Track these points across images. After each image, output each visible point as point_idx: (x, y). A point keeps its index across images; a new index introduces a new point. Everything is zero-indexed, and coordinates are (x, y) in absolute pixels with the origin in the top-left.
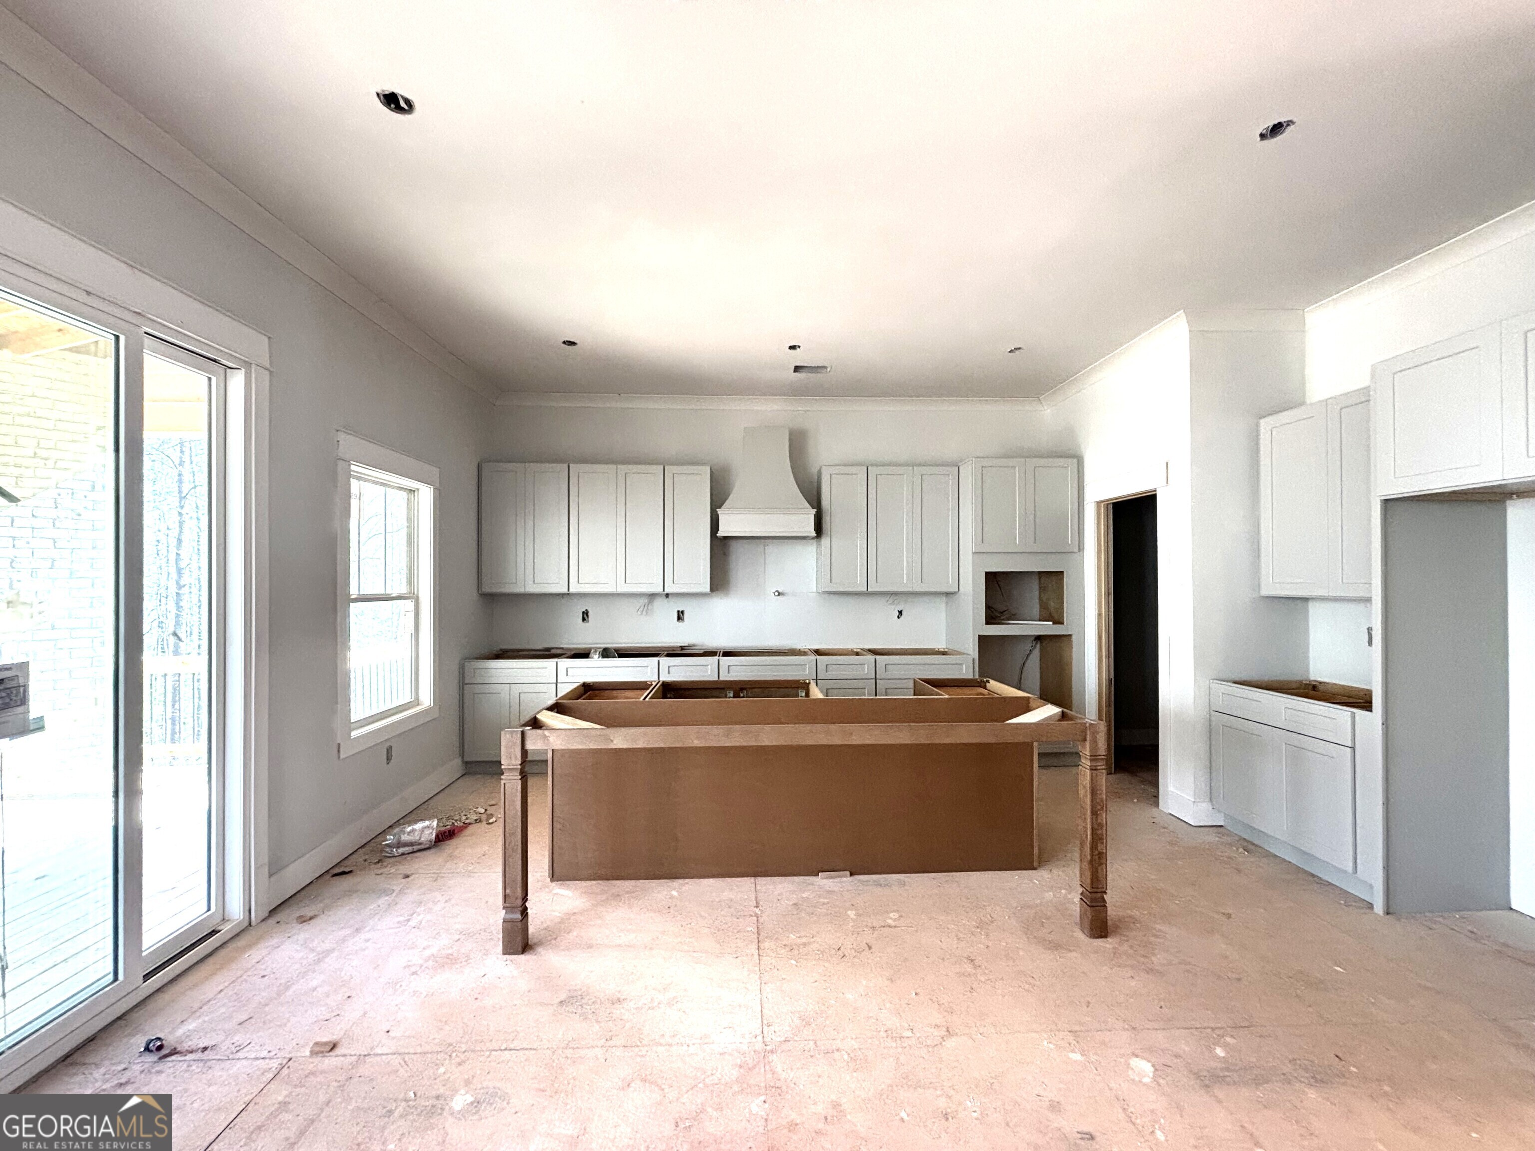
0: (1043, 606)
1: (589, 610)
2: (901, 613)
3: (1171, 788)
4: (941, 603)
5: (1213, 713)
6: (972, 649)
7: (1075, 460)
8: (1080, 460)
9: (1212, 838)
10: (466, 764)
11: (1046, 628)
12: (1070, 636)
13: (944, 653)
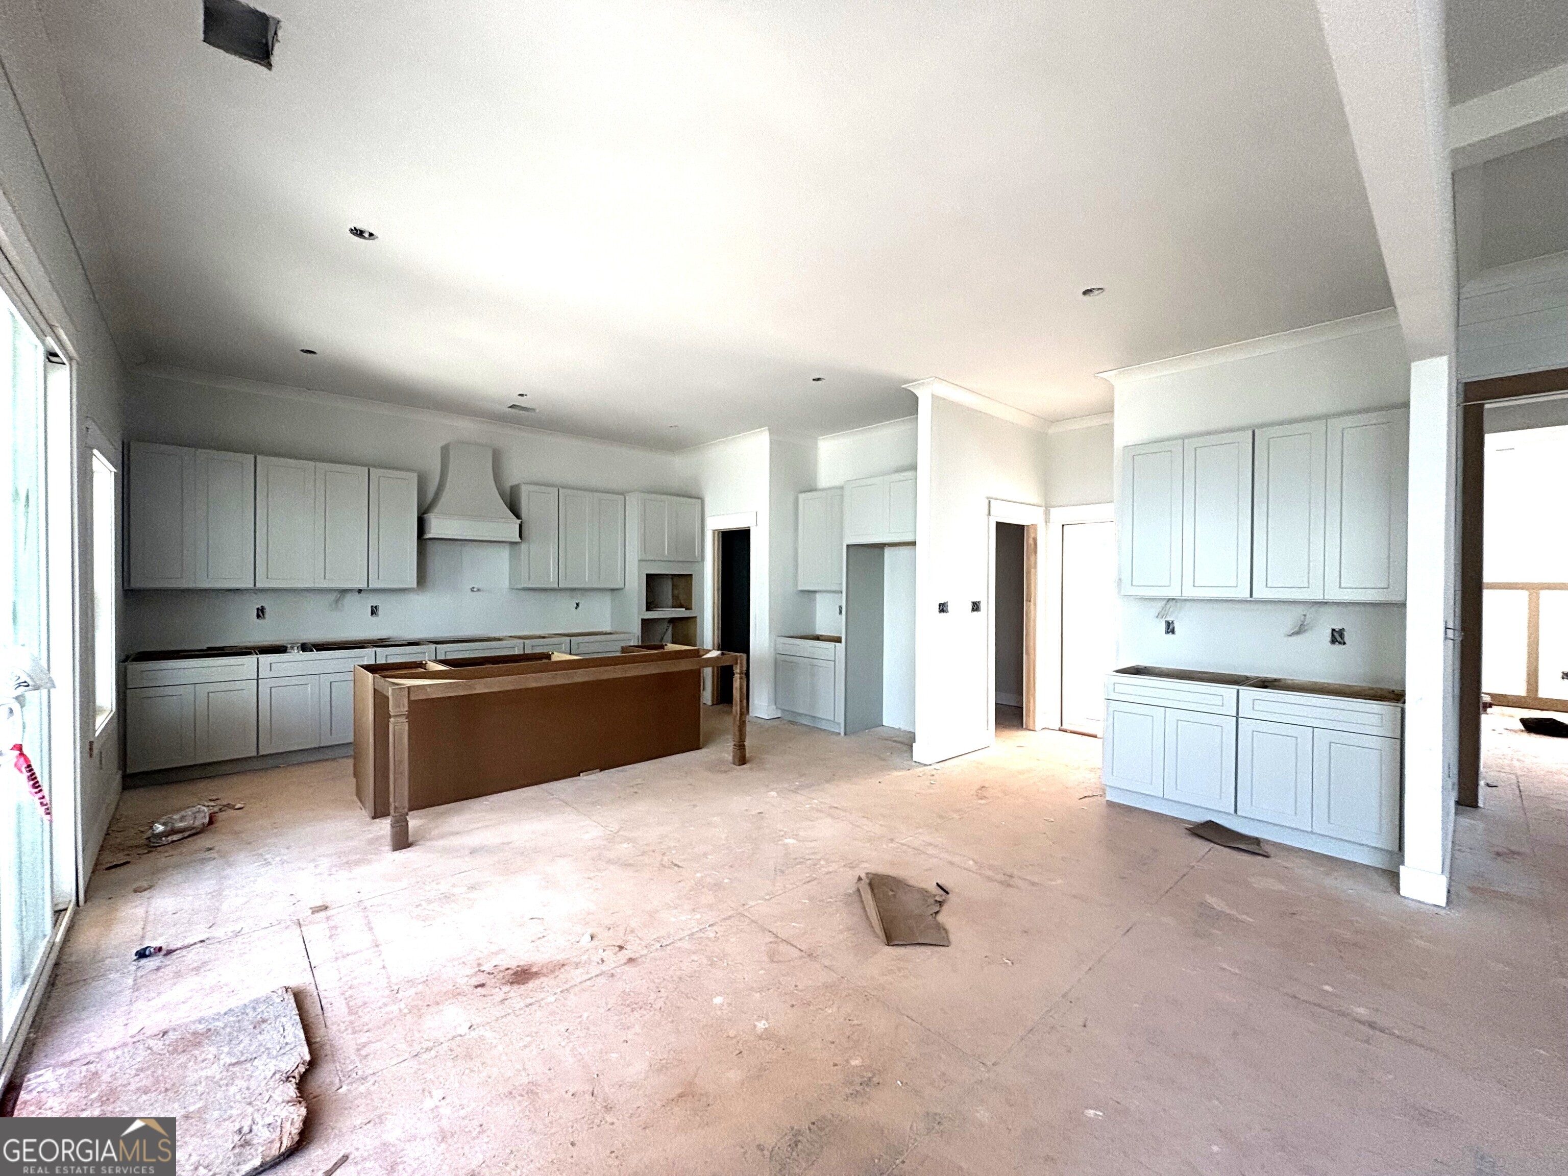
0: (675, 597)
1: (266, 606)
2: (578, 605)
3: (756, 702)
4: (607, 598)
5: (778, 656)
6: (636, 629)
7: (700, 500)
8: (701, 499)
9: (776, 722)
10: (125, 777)
11: (680, 613)
12: (696, 617)
13: (610, 634)
